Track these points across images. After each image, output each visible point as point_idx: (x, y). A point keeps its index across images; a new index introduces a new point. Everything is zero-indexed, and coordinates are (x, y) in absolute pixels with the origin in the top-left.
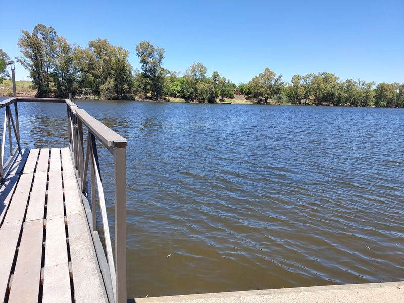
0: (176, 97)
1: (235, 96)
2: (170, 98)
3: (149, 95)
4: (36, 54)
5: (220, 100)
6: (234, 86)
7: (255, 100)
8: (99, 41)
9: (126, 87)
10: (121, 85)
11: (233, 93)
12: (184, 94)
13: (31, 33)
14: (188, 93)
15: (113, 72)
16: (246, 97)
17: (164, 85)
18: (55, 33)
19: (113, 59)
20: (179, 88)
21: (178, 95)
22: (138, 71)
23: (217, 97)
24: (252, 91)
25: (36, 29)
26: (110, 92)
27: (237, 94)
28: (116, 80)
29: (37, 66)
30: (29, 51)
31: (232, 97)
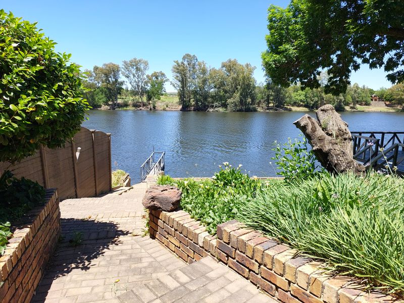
0: (299, 106)
1: (372, 102)
2: (291, 107)
3: (271, 105)
4: (183, 78)
5: (352, 108)
6: (371, 92)
7: (399, 107)
8: (230, 61)
9: (249, 100)
10: (245, 98)
11: (369, 99)
12: (307, 103)
13: (180, 61)
14: (312, 102)
15: (239, 87)
16: (388, 103)
17: (287, 95)
18: (197, 59)
19: (241, 76)
20: (303, 97)
21: (301, 103)
22: (263, 84)
23: (347, 104)
24: (395, 97)
25: (184, 58)
26: (236, 105)
27: (375, 100)
28: (241, 94)
29: (183, 87)
30: (178, 75)
31: (367, 104)
